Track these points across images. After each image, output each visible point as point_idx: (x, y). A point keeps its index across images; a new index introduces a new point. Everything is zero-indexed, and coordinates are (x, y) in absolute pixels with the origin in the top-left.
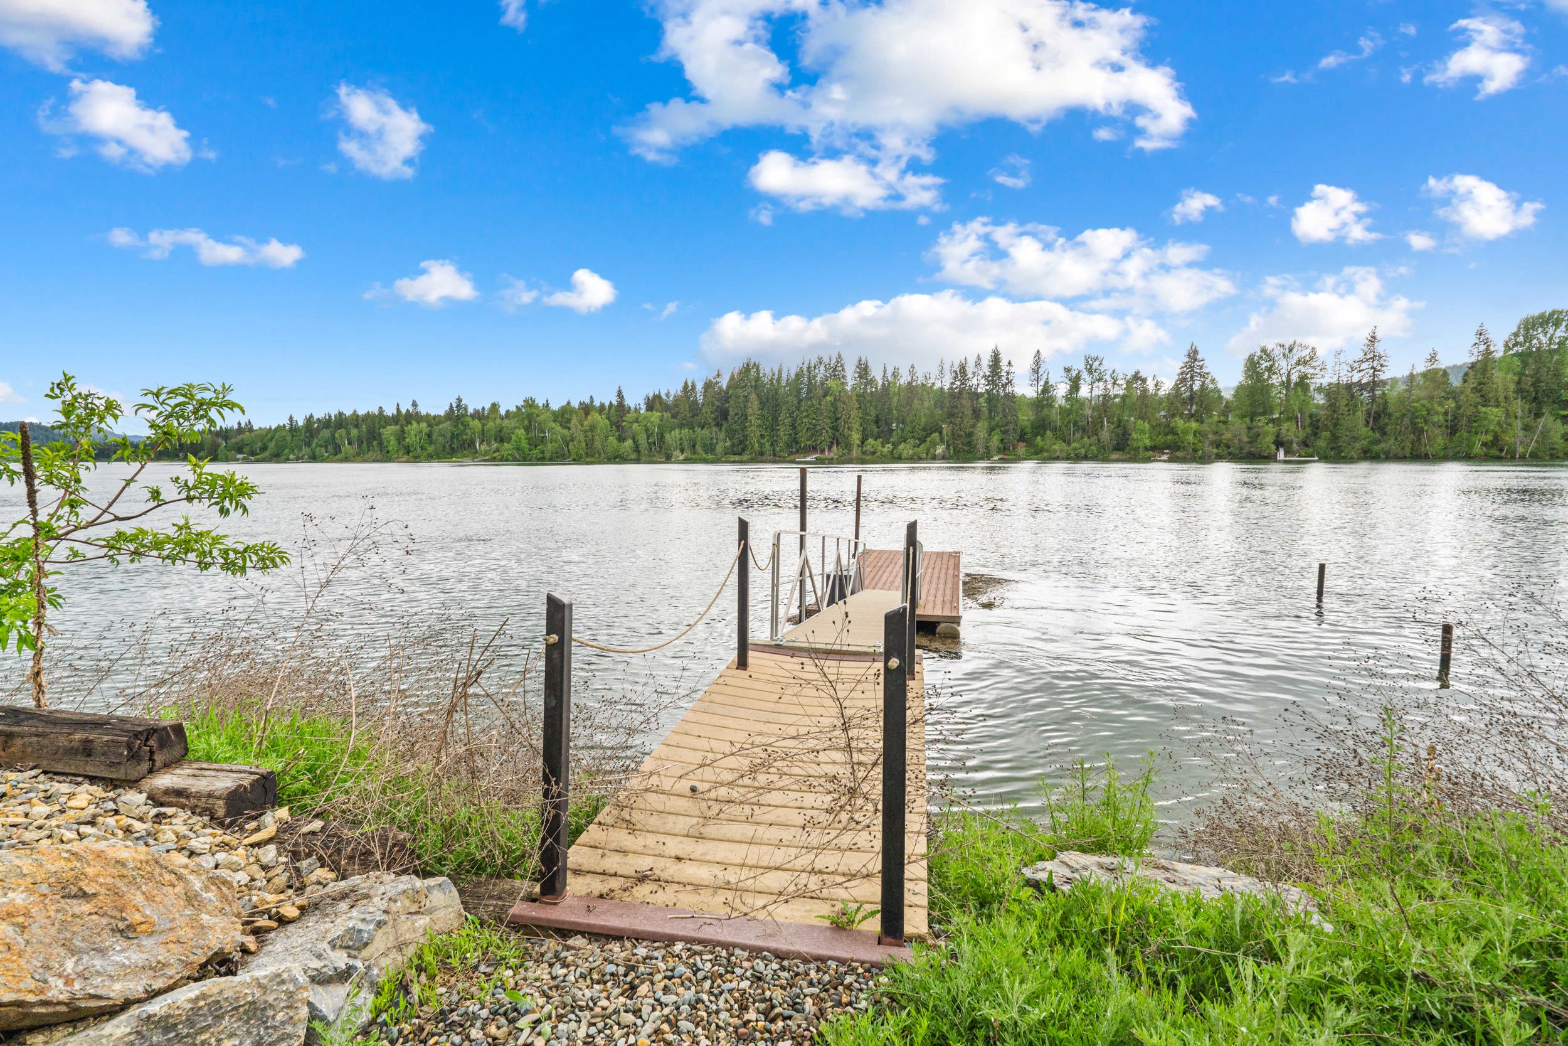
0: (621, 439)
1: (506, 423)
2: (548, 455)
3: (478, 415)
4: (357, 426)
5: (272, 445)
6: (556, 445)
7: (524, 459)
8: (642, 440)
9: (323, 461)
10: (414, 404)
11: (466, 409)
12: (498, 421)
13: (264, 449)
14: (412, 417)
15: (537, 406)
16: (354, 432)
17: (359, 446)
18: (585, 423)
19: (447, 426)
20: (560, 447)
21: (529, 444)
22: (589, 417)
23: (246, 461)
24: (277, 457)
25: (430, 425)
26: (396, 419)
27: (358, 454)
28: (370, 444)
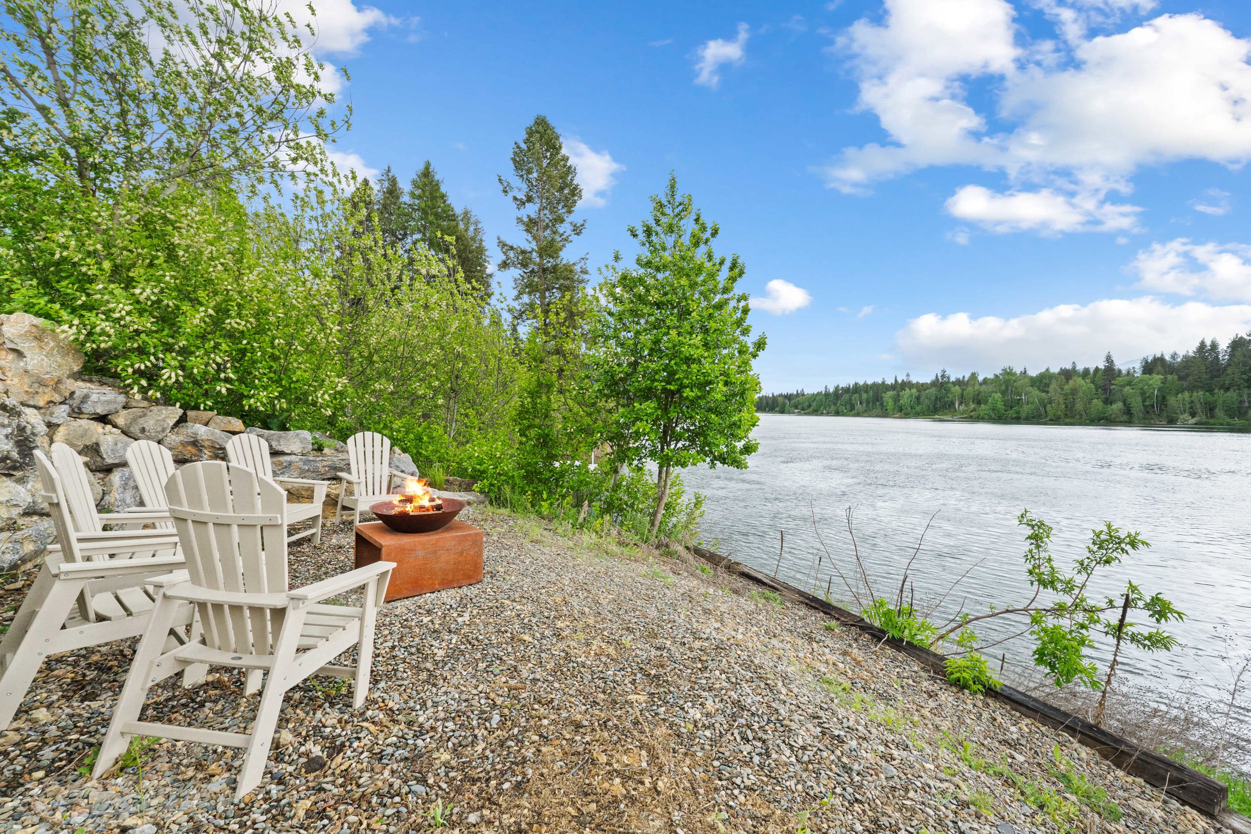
0: (1108, 402)
1: (984, 387)
2: (1023, 415)
3: (958, 382)
4: (866, 392)
5: (814, 404)
6: (1033, 407)
7: (999, 418)
8: (1136, 403)
9: (844, 415)
10: (908, 375)
11: (948, 378)
12: (977, 387)
13: (809, 406)
14: (905, 385)
15: (1015, 374)
16: (864, 396)
17: (867, 405)
18: (1066, 387)
19: (933, 391)
20: (1038, 409)
21: (1005, 405)
22: (1071, 382)
23: (799, 414)
24: (816, 412)
25: (919, 391)
26: (893, 387)
27: (866, 411)
28: (874, 404)
